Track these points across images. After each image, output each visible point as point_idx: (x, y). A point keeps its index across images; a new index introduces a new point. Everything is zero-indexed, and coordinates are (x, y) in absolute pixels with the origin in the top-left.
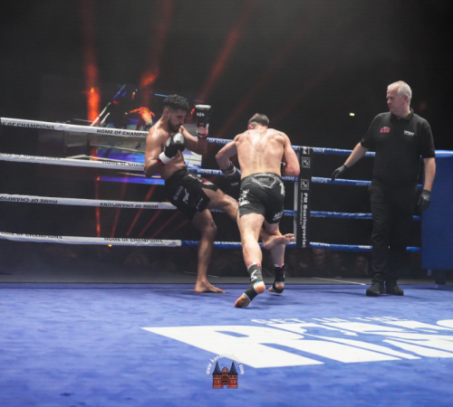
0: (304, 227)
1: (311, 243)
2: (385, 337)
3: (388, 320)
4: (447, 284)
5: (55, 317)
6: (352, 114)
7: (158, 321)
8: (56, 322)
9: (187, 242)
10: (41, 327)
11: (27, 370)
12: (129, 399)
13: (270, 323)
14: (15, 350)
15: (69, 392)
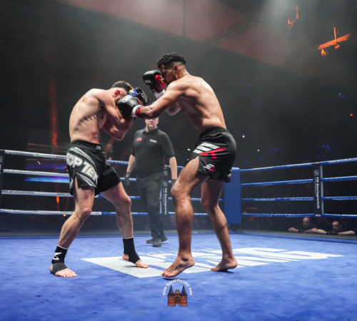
0: (165, 205)
1: (170, 213)
2: (207, 259)
3: (208, 250)
4: (238, 231)
5: (34, 254)
6: (189, 150)
7: (89, 255)
8: (34, 257)
9: (105, 213)
10: (26, 259)
11: (18, 284)
12: (72, 297)
13: (148, 254)
14: (11, 273)
15: (39, 294)
